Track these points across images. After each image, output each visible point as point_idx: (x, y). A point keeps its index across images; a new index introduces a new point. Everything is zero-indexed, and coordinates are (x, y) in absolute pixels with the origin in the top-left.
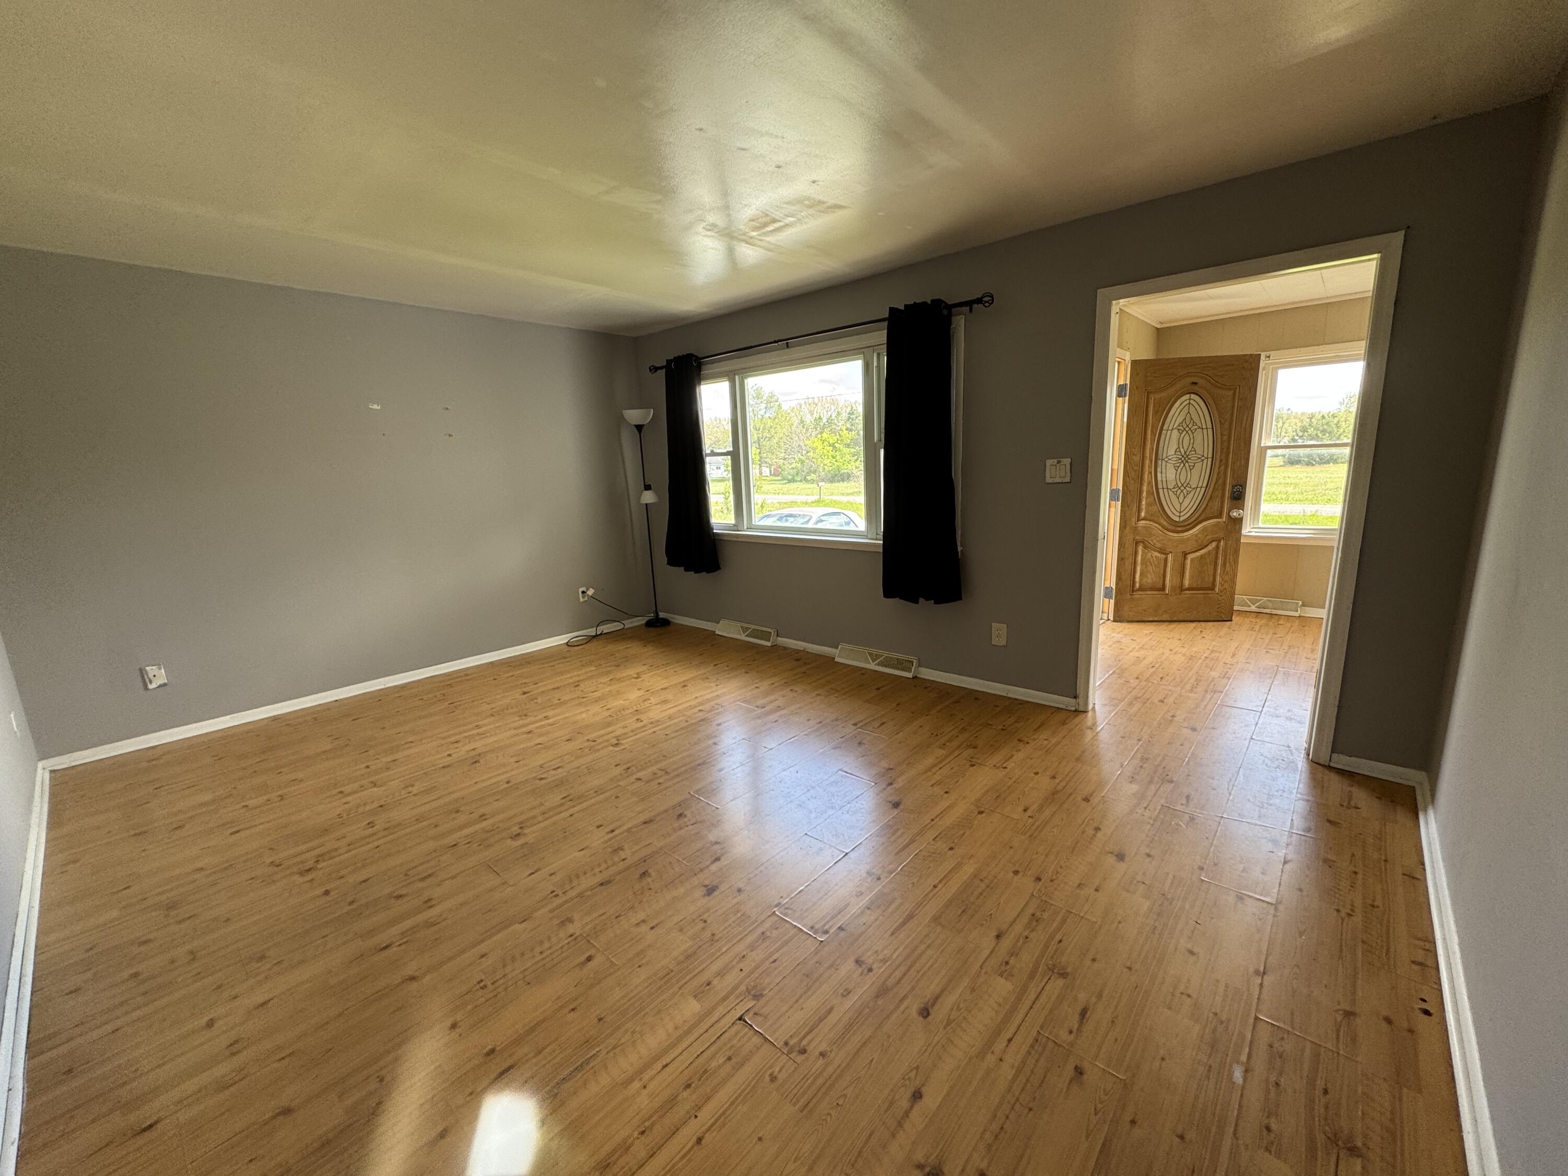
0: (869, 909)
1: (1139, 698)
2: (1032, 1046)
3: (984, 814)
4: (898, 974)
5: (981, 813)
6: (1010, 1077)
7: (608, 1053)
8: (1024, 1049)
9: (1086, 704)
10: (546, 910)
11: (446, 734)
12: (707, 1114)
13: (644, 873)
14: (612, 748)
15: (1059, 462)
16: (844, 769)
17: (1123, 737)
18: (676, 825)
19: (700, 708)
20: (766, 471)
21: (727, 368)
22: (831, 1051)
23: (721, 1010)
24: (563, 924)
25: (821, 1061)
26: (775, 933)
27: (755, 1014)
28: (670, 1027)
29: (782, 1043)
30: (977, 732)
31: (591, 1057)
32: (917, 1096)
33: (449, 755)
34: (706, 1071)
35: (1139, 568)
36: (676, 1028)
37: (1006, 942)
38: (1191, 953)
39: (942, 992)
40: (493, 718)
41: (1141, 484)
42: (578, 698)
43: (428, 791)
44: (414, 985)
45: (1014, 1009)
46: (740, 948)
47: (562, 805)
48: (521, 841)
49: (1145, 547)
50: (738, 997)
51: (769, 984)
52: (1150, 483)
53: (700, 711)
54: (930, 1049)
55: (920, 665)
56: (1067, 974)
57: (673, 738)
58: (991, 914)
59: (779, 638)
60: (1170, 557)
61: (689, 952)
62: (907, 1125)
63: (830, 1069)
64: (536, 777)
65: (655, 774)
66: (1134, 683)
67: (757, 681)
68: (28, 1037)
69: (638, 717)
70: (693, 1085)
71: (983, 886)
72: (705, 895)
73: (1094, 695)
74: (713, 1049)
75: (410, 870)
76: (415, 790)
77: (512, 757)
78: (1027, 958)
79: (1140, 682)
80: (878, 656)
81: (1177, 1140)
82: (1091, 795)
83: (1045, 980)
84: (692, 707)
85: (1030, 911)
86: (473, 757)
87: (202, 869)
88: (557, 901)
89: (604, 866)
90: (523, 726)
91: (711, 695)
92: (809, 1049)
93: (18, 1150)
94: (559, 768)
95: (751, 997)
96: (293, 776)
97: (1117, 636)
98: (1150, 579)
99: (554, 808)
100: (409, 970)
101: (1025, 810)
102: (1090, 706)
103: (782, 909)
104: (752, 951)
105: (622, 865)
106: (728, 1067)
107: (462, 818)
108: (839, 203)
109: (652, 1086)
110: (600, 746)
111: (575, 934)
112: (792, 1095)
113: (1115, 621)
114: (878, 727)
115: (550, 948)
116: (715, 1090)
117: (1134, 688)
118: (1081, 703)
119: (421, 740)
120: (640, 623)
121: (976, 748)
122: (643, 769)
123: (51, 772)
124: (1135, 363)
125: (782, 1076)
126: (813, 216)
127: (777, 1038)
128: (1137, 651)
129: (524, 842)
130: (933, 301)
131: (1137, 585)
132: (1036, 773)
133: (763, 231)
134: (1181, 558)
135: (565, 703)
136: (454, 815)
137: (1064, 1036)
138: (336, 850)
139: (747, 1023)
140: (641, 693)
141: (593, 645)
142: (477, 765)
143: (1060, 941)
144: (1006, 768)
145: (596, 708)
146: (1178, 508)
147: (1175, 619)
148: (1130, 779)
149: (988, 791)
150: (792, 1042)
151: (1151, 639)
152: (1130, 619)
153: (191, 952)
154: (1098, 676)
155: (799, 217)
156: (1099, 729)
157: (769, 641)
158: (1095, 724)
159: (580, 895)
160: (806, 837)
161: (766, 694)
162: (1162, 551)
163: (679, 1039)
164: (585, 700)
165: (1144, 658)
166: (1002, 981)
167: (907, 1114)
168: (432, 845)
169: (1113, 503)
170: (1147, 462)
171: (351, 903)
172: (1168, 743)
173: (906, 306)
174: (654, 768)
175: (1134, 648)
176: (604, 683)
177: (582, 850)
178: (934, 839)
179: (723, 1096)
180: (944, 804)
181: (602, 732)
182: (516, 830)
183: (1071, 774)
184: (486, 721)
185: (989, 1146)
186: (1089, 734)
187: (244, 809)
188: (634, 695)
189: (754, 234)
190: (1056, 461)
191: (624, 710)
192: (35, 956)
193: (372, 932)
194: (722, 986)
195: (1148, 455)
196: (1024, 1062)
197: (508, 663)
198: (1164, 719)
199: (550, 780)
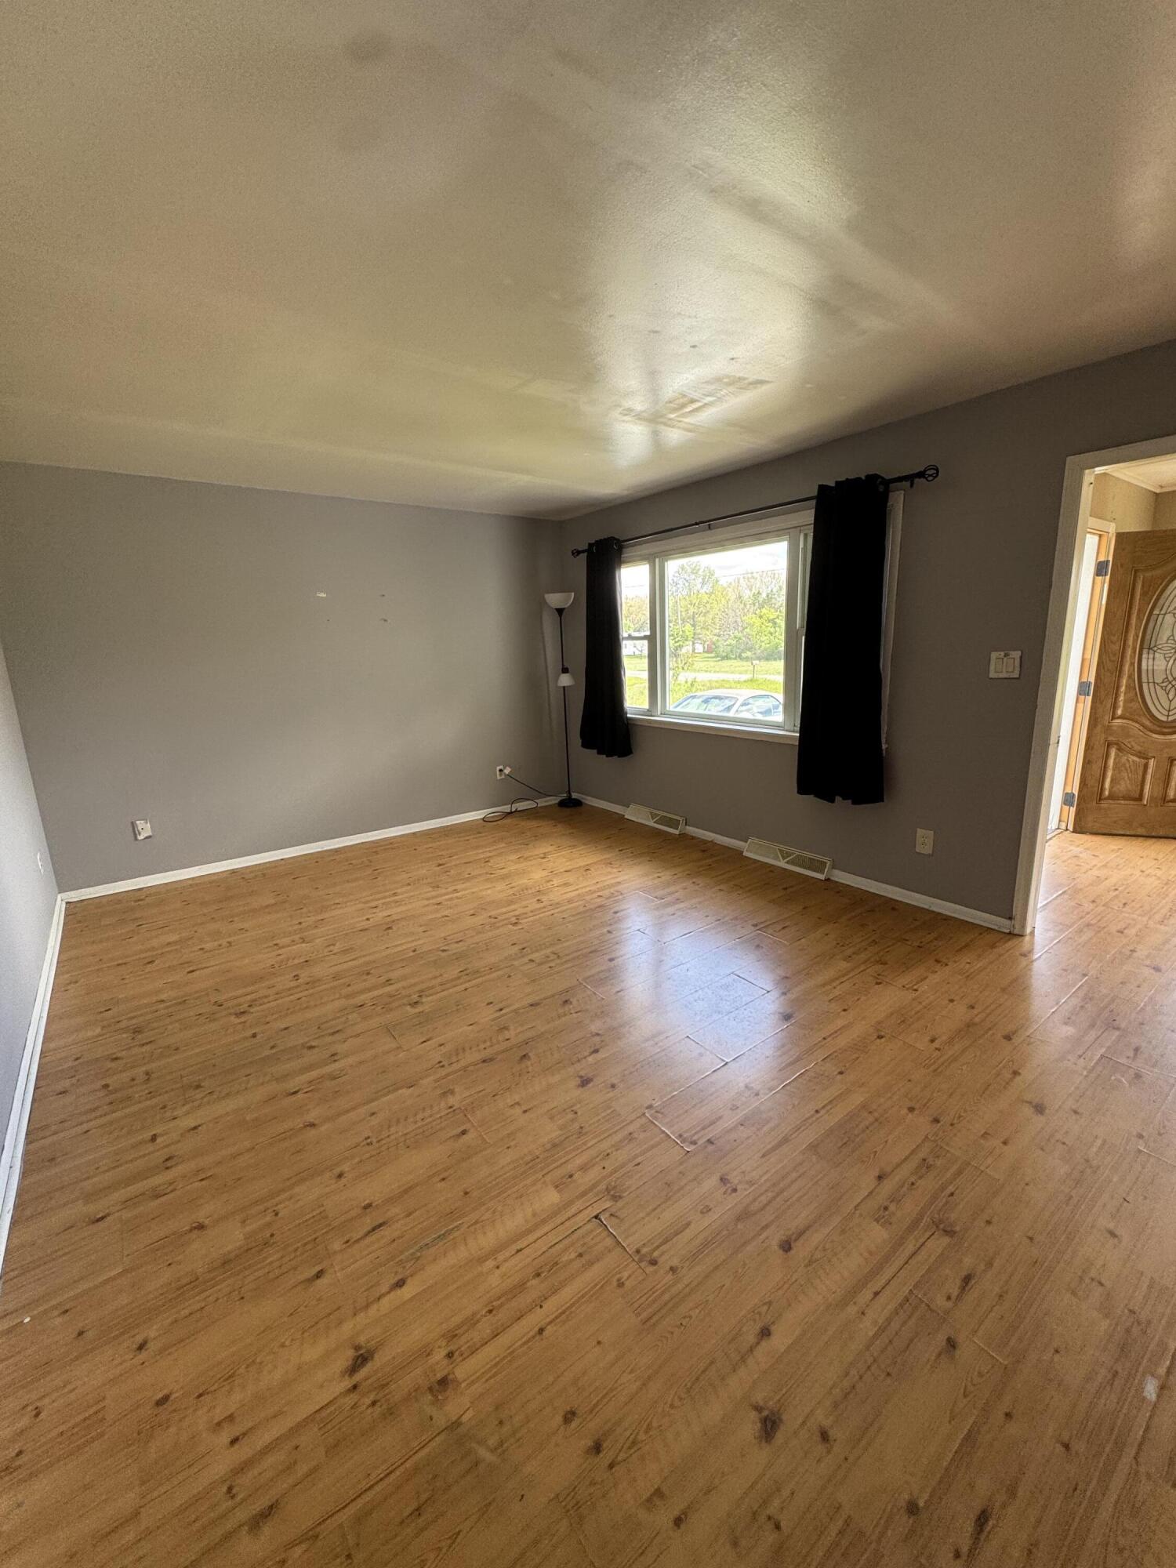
0: (742, 1125)
1: (1092, 925)
2: (901, 1305)
3: (883, 1040)
4: (764, 1199)
5: (880, 1037)
6: (871, 1334)
7: (469, 1227)
8: (891, 1307)
9: (1023, 926)
10: (432, 1078)
11: (368, 898)
12: (551, 1305)
13: (524, 1056)
14: (511, 926)
15: (1006, 655)
16: (737, 973)
17: (1065, 970)
18: (561, 1011)
19: (599, 894)
20: (699, 648)
21: (647, 552)
22: (682, 1268)
23: (579, 1205)
24: (444, 1094)
25: (670, 1276)
26: (642, 1136)
27: (611, 1215)
28: (529, 1211)
29: (634, 1249)
30: (889, 947)
31: (453, 1229)
32: (765, 1333)
33: (368, 919)
34: (556, 1263)
35: (1109, 774)
36: (534, 1215)
37: (888, 1186)
38: (1113, 1234)
39: (808, 1228)
40: (409, 887)
41: (1120, 677)
42: (487, 873)
43: (345, 951)
44: (313, 1132)
45: (887, 1259)
46: (605, 1146)
47: (459, 978)
48: (419, 1009)
49: (1119, 749)
50: (597, 1194)
51: (628, 1188)
52: (1130, 676)
53: (599, 896)
54: (786, 1286)
55: (833, 867)
56: (955, 1233)
57: (570, 922)
58: (876, 1152)
59: (687, 827)
60: (1152, 762)
61: (557, 1141)
62: (750, 1361)
63: (680, 1286)
64: (438, 948)
65: (548, 957)
66: (1088, 906)
67: (660, 871)
68: (28, 1126)
69: (539, 898)
70: (543, 1275)
71: (871, 1119)
72: (579, 1086)
73: (1034, 916)
74: (566, 1242)
75: (322, 1024)
76: (335, 949)
77: (421, 926)
78: (909, 1208)
79: (1096, 907)
80: (789, 854)
81: (1059, 1449)
82: (1014, 1033)
83: (927, 1236)
84: (591, 892)
85: (921, 1155)
86: (387, 924)
87: (163, 1001)
88: (443, 1072)
89: (488, 1044)
90: (433, 897)
91: (613, 881)
92: (661, 1261)
93: (12, 1218)
94: (460, 941)
95: (609, 1197)
96: (241, 926)
97: (1076, 850)
98: (1123, 787)
99: (452, 980)
100: (311, 1117)
101: (932, 1041)
102: (1028, 930)
103: (653, 1112)
104: (617, 1150)
105: (505, 1045)
106: (577, 1264)
107: (372, 981)
108: (763, 378)
109: (503, 1269)
110: (501, 924)
111: (454, 1106)
112: (636, 1305)
113: (1074, 831)
114: (780, 931)
115: (431, 1116)
116: (563, 1284)
117: (1088, 913)
118: (1017, 926)
119: (346, 903)
120: (554, 802)
121: (886, 964)
122: (537, 951)
123: (67, 903)
124: (1121, 537)
125: (628, 1284)
126: (733, 394)
127: (631, 1243)
128: (1099, 869)
129: (421, 1010)
130: (868, 477)
131: (1107, 793)
132: (952, 1001)
133: (681, 412)
134: (1166, 764)
135: (474, 877)
136: (365, 977)
137: (940, 1302)
138: (266, 997)
139: (602, 1222)
140: (545, 873)
141: (508, 821)
142: (390, 931)
143: (952, 1194)
144: (916, 990)
145: (501, 886)
146: (1166, 705)
147: (1153, 834)
148: (1067, 1020)
149: (892, 1014)
150: (644, 1251)
151: (1118, 856)
152: (1094, 831)
153: (147, 1073)
154: (1040, 898)
155: (719, 395)
156: (1036, 956)
157: (677, 829)
158: (1031, 951)
159: (465, 1069)
160: (687, 1040)
161: (668, 885)
162: (1140, 755)
163: (536, 1226)
164: (493, 876)
165: (1106, 879)
166: (878, 1227)
167: (751, 1350)
168: (343, 1002)
169: (1082, 697)
170: (1129, 652)
171: (272, 1047)
172: (1122, 983)
173: (837, 482)
174: (548, 951)
175: (1095, 865)
176: (512, 861)
177: (471, 1025)
178: (823, 1060)
179: (568, 1293)
180: (840, 1023)
181: (504, 910)
182: (415, 997)
183: (993, 1007)
184: (404, 889)
185: (836, 1405)
186: (1024, 962)
187: (201, 952)
188: (538, 875)
189: (672, 416)
190: (1002, 653)
191: (527, 889)
192: (40, 1059)
193: (285, 1077)
194: (584, 1180)
195: (1130, 642)
196: (889, 1320)
197: (429, 834)
198: (1121, 953)
199: (450, 953)
